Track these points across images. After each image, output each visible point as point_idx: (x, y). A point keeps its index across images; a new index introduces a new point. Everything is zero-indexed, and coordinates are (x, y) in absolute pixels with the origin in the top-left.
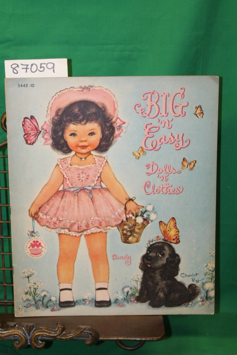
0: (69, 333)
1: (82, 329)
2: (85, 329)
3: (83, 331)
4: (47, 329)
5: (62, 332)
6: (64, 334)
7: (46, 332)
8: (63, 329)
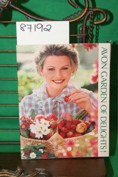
0: (27, 175)
1: (38, 171)
2: (41, 171)
3: (39, 173)
4: (8, 171)
5: (21, 174)
6: (23, 175)
7: (8, 174)
8: (22, 172)
